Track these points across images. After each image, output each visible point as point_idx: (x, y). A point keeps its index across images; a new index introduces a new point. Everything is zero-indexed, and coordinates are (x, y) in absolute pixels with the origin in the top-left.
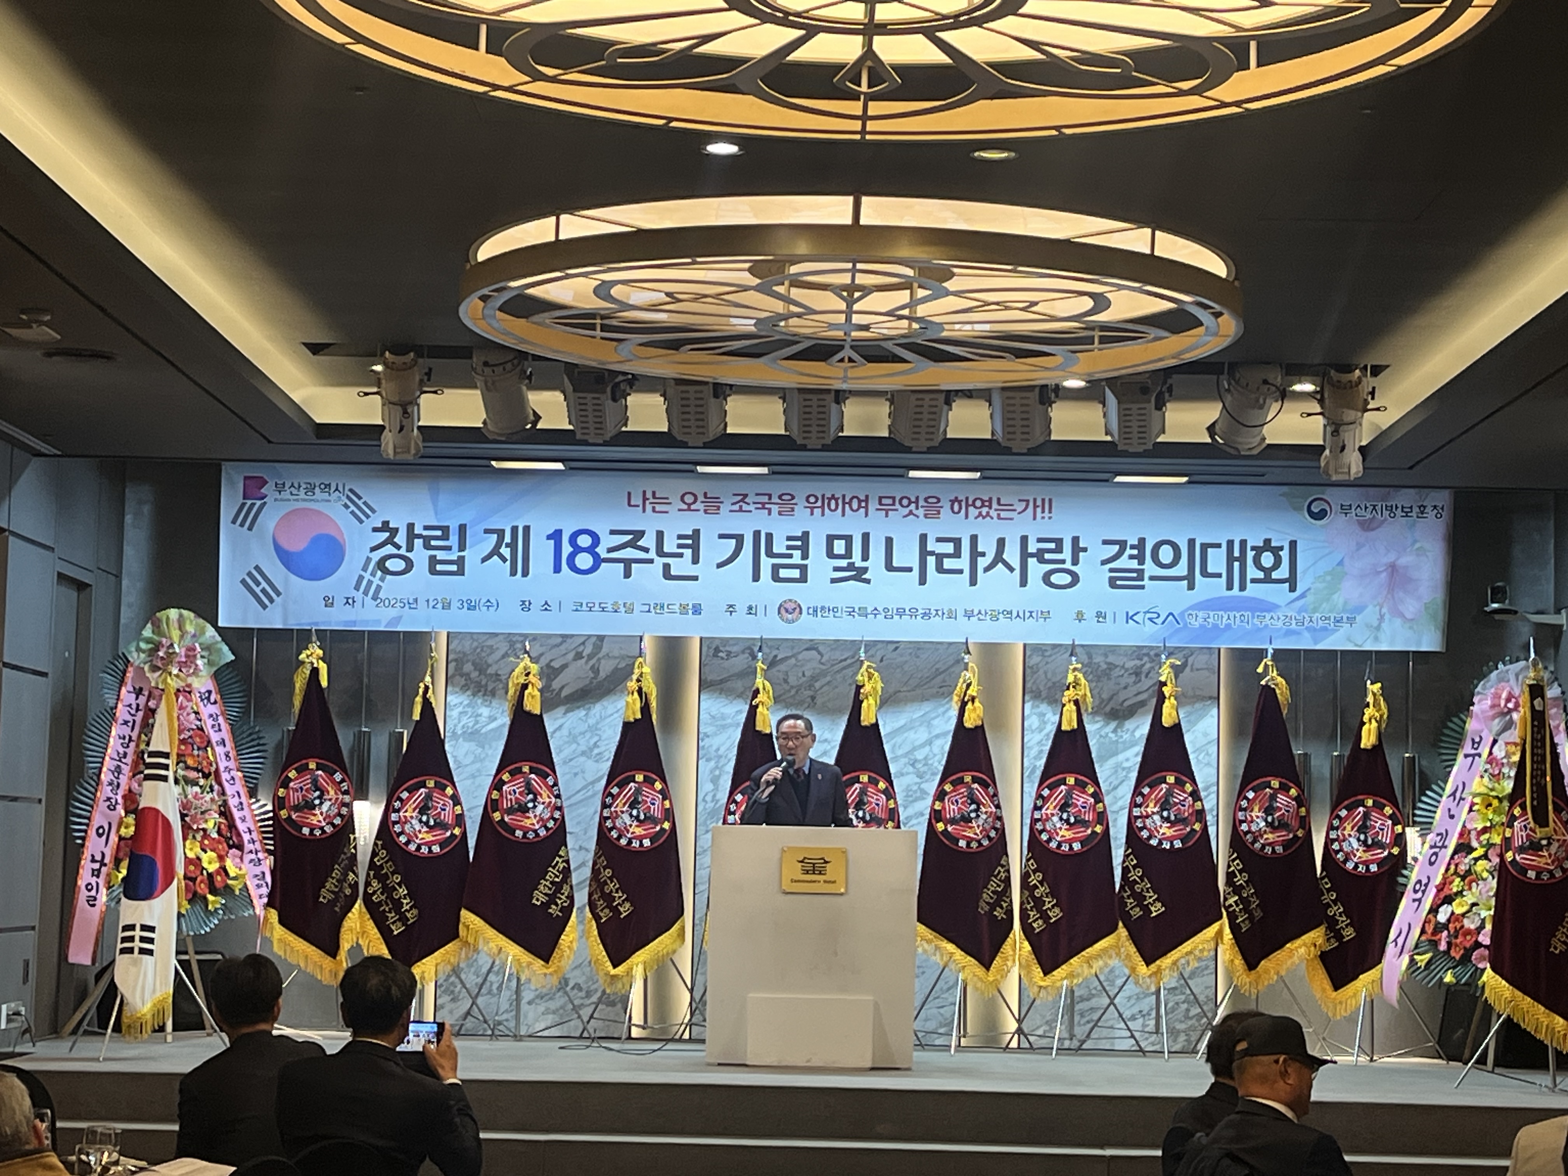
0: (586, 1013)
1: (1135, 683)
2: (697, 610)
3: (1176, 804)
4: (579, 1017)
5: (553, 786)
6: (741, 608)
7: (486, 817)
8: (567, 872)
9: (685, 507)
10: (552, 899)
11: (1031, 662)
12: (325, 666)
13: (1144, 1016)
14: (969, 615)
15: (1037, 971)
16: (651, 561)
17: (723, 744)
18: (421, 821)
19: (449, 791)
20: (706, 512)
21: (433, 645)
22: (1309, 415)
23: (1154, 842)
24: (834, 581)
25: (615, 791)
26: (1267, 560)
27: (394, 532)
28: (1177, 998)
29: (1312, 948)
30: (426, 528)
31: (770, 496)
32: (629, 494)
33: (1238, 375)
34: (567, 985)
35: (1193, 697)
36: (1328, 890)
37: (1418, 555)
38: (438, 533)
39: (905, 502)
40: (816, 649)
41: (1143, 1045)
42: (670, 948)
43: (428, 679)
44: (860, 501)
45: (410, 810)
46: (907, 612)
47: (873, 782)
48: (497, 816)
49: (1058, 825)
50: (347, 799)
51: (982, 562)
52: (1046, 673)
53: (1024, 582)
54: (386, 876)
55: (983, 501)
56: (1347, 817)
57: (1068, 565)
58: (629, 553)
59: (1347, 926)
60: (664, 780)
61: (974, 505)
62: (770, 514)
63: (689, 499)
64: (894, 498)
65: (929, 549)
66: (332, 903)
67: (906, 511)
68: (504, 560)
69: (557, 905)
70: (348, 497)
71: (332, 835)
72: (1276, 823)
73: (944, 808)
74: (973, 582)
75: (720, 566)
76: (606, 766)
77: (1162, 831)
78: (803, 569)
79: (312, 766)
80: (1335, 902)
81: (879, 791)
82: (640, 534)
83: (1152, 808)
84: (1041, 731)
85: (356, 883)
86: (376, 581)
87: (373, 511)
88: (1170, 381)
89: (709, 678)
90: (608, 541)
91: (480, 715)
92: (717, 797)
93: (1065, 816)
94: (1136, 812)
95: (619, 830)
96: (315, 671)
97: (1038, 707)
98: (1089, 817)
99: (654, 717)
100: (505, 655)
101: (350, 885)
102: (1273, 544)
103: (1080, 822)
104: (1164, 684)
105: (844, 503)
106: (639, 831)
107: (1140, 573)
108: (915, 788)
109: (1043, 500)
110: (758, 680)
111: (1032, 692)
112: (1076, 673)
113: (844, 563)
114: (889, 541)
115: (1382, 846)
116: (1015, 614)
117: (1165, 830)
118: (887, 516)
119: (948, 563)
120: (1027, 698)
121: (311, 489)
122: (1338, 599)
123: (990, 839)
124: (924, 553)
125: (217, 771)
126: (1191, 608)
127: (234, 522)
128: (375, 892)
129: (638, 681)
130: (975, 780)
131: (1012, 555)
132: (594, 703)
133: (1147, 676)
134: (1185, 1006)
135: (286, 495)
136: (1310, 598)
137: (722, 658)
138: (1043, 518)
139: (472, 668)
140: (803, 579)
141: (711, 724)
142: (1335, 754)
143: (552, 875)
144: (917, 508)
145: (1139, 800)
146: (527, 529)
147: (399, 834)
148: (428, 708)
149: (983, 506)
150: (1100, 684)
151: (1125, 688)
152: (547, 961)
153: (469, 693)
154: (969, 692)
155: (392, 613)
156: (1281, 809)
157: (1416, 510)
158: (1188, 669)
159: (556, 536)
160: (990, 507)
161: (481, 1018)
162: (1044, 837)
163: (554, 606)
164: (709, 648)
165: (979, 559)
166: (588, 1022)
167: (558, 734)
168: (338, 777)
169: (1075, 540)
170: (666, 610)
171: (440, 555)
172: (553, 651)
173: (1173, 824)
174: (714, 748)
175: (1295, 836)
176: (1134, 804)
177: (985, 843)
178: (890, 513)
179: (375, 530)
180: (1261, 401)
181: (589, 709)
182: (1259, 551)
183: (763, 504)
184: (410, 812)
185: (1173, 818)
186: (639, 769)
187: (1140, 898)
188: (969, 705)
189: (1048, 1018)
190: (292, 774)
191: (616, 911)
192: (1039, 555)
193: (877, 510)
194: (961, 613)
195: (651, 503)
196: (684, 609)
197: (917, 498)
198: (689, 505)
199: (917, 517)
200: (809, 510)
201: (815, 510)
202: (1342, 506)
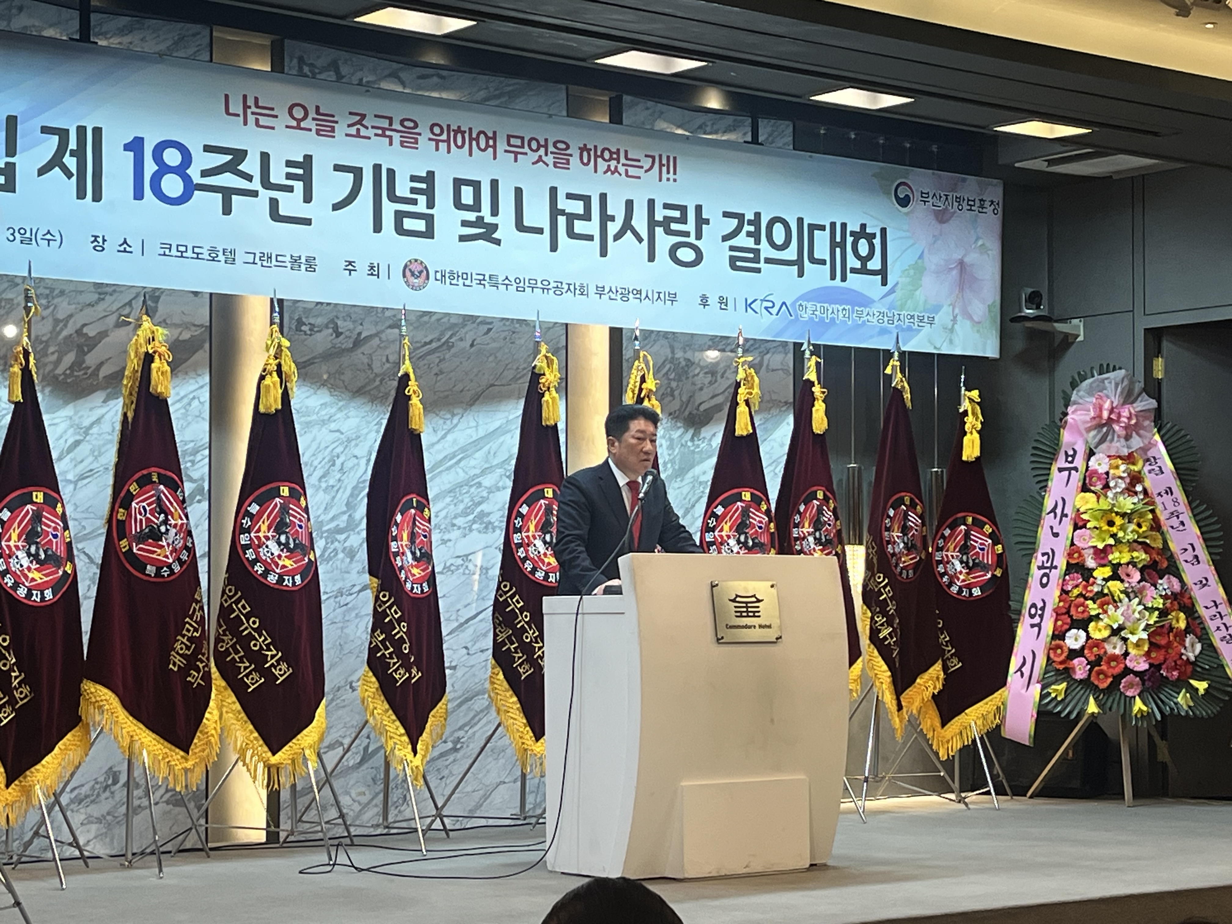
1: (710, 383)
2: (311, 265)
3: (826, 523)
5: (183, 502)
6: (362, 267)
7: (109, 548)
9: (294, 123)
10: (192, 662)
14: (600, 291)
16: (254, 194)
18: (29, 554)
19: (58, 508)
20: (318, 133)
24: (463, 238)
25: (254, 509)
26: (863, 248)
31: (390, 119)
32: (227, 97)
37: (981, 253)
44: (487, 138)
45: (14, 537)
46: (539, 285)
48: (124, 545)
51: (613, 228)
53: (651, 257)
56: (950, 537)
57: (692, 239)
58: (228, 180)
59: (952, 656)
61: (602, 156)
62: (391, 144)
63: (298, 113)
64: (522, 138)
65: (559, 207)
67: (535, 156)
68: (69, 175)
69: (198, 671)
72: (910, 545)
74: (604, 252)
75: (337, 207)
78: (429, 219)
82: (240, 155)
83: (805, 528)
90: (201, 160)
93: (742, 538)
95: (264, 562)
98: (764, 539)
102: (868, 230)
105: (471, 139)
107: (756, 253)
109: (668, 158)
113: (471, 216)
114: (519, 192)
115: (985, 568)
116: (644, 295)
118: (516, 160)
119: (580, 227)
122: (920, 296)
124: (555, 212)
126: (803, 297)
131: (640, 223)
133: (722, 377)
136: (899, 293)
137: (305, 333)
138: (668, 179)
140: (429, 234)
144: (546, 154)
146: (97, 132)
149: (611, 159)
150: (681, 384)
152: (187, 751)
156: (912, 528)
157: (978, 203)
159: (136, 147)
160: (618, 161)
163: (136, 247)
165: (609, 224)
169: (701, 209)
170: (274, 262)
173: (824, 546)
176: (792, 525)
178: (519, 156)
182: (856, 237)
183: (384, 129)
184: (14, 539)
185: (823, 539)
192: (666, 225)
193: (506, 151)
194: (592, 290)
195: (253, 113)
196: (295, 261)
197: (546, 140)
198: (299, 121)
199: (547, 165)
200: (434, 143)
201: (440, 144)
202: (922, 193)
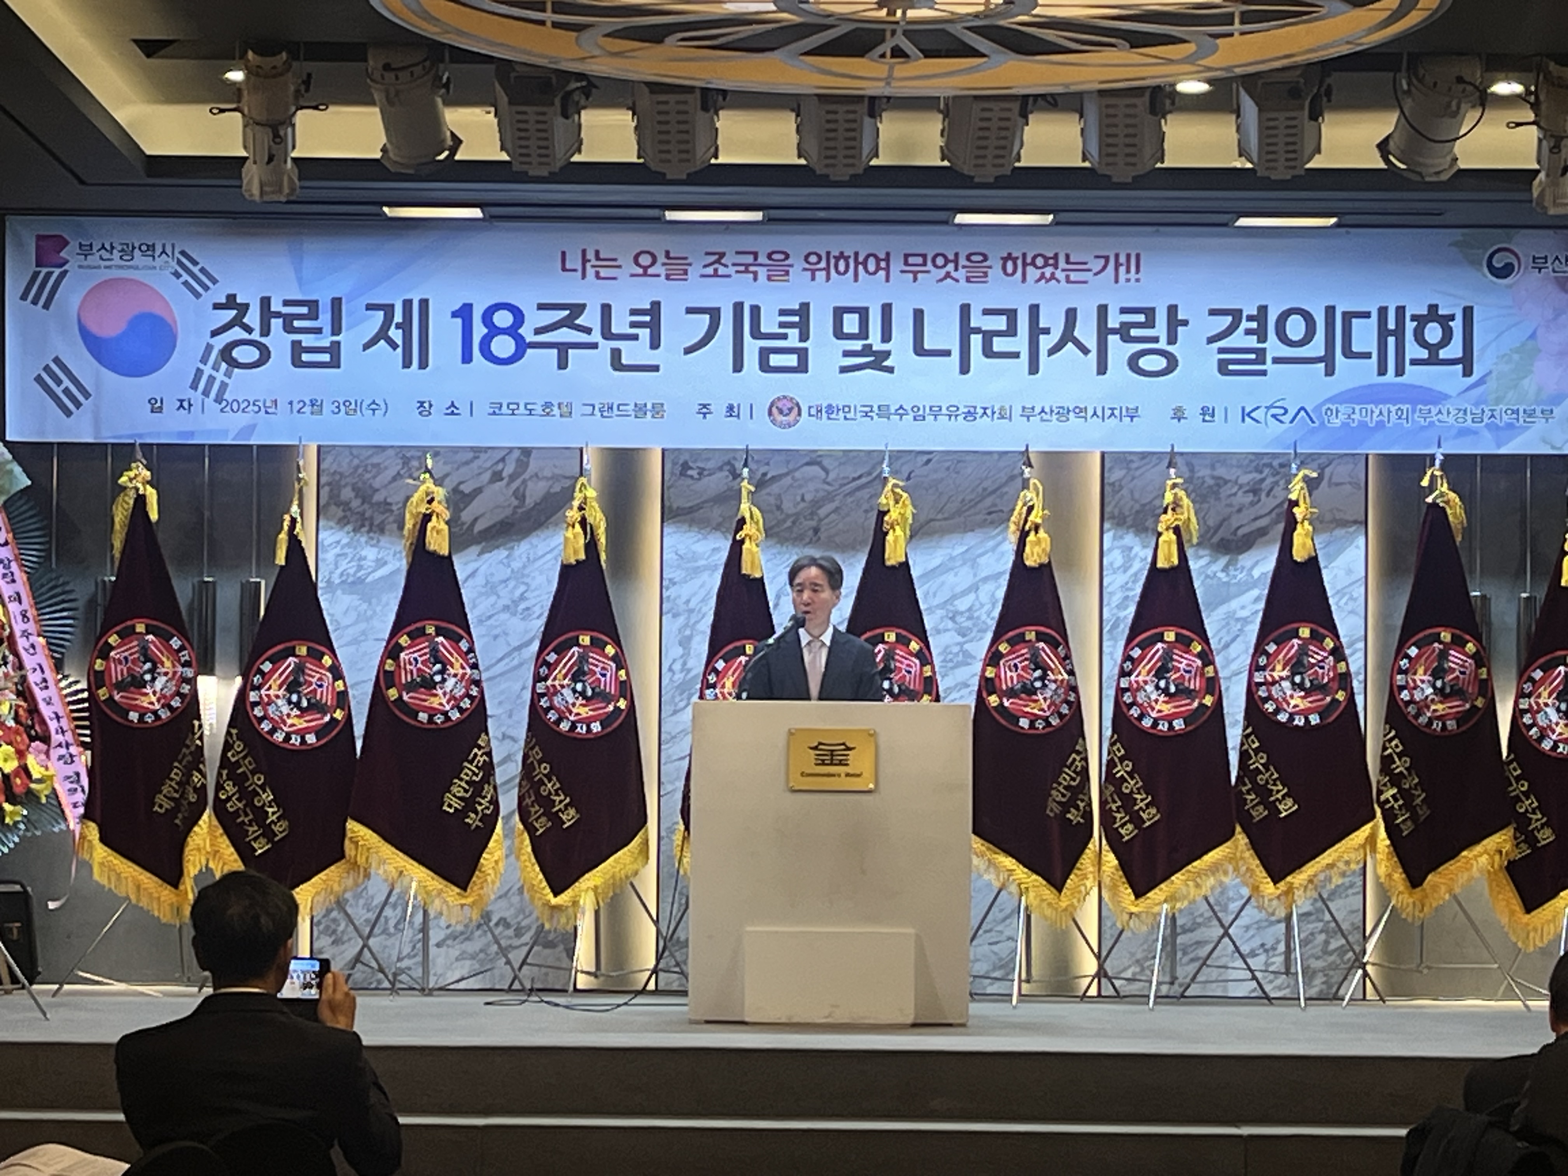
0: (517, 957)
1: (1252, 504)
2: (658, 410)
3: (1313, 665)
4: (508, 962)
5: (467, 653)
6: (719, 409)
7: (378, 696)
8: (488, 768)
9: (640, 271)
10: (469, 804)
11: (1111, 478)
12: (154, 492)
13: (1266, 951)
14: (1027, 413)
15: (1127, 893)
16: (594, 346)
17: (695, 594)
18: (290, 702)
19: (327, 661)
20: (668, 277)
21: (301, 463)
22: (1518, 125)
23: (1283, 717)
24: (844, 370)
25: (552, 658)
26: (1433, 333)
27: (244, 309)
28: (1311, 926)
29: (1497, 858)
30: (286, 303)
31: (756, 255)
32: (564, 254)
33: (1421, 72)
34: (490, 920)
35: (1331, 522)
36: (1518, 779)
38: (304, 310)
39: (940, 261)
40: (819, 464)
41: (1267, 988)
42: (630, 868)
43: (295, 509)
44: (878, 260)
45: (275, 687)
46: (944, 411)
47: (903, 641)
48: (393, 693)
49: (1154, 697)
50: (189, 673)
51: (1046, 343)
52: (1132, 492)
53: (1102, 369)
54: (244, 777)
55: (1046, 259)
56: (1543, 680)
57: (1162, 345)
58: (565, 335)
59: (1543, 826)
60: (618, 643)
61: (1033, 264)
62: (755, 279)
63: (645, 260)
64: (924, 256)
65: (973, 325)
66: (171, 813)
67: (942, 272)
68: (394, 346)
69: (476, 813)
70: (180, 263)
71: (170, 721)
72: (1448, 690)
73: (998, 676)
74: (1034, 368)
75: (688, 351)
76: (538, 624)
77: (1293, 702)
78: (803, 354)
79: (140, 628)
80: (1527, 795)
81: (911, 654)
82: (578, 309)
83: (1279, 672)
84: (1125, 572)
85: (204, 786)
86: (220, 376)
87: (215, 281)
88: (1328, 81)
89: (675, 506)
90: (534, 319)
91: (365, 558)
92: (689, 665)
93: (1162, 684)
94: (1258, 678)
95: (558, 710)
96: (141, 500)
97: (1121, 537)
98: (1195, 684)
99: (603, 557)
100: (398, 476)
101: (195, 789)
102: (1441, 312)
103: (1183, 692)
104: (1296, 503)
105: (857, 263)
106: (585, 712)
107: (1261, 354)
108: (956, 649)
109: (1128, 256)
110: (743, 506)
111: (1112, 517)
112: (1176, 490)
113: (857, 345)
114: (919, 315)
116: (1090, 412)
117: (1298, 701)
118: (915, 279)
119: (999, 345)
120: (1107, 526)
121: (128, 251)
122: (1529, 385)
123: (1061, 716)
124: (966, 331)
125: (11, 635)
126: (1330, 400)
127: (24, 297)
128: (229, 799)
129: (581, 508)
130: (1040, 637)
131: (1086, 332)
132: (519, 541)
133: (1268, 495)
134: (1323, 937)
135: (93, 260)
136: (1492, 384)
137: (692, 477)
138: (1128, 280)
139: (352, 495)
140: (802, 367)
141: (679, 567)
142: (1524, 595)
143: (470, 771)
144: (956, 269)
145: (1263, 661)
146: (424, 303)
147: (260, 720)
148: (295, 547)
149: (1046, 265)
150: (1206, 506)
151: (1239, 511)
152: (465, 889)
153: (349, 528)
154: (1031, 518)
155: (241, 420)
156: (1454, 670)
158: (1324, 483)
159: (464, 313)
160: (1056, 266)
161: (374, 964)
162: (1135, 712)
163: (464, 410)
164: (674, 464)
165: (1042, 337)
166: (520, 968)
167: (470, 582)
168: (175, 643)
169: (1172, 310)
170: (615, 412)
171: (307, 340)
172: (463, 470)
173: (1308, 693)
174: (684, 599)
175: (1474, 707)
176: (1255, 667)
177: (1055, 721)
179: (217, 306)
180: (1454, 108)
181: (512, 548)
182: (1421, 321)
183: (747, 266)
184: (274, 689)
185: (1308, 684)
186: (586, 629)
187: (1263, 793)
188: (1032, 537)
189: (1139, 956)
190: (113, 640)
191: (555, 818)
192: (1124, 332)
193: (903, 272)
194: (1017, 411)
195: (593, 266)
196: (640, 410)
197: (957, 255)
198: (646, 268)
199: (957, 281)
200: (809, 273)
201: (817, 273)
202: (1534, 258)
